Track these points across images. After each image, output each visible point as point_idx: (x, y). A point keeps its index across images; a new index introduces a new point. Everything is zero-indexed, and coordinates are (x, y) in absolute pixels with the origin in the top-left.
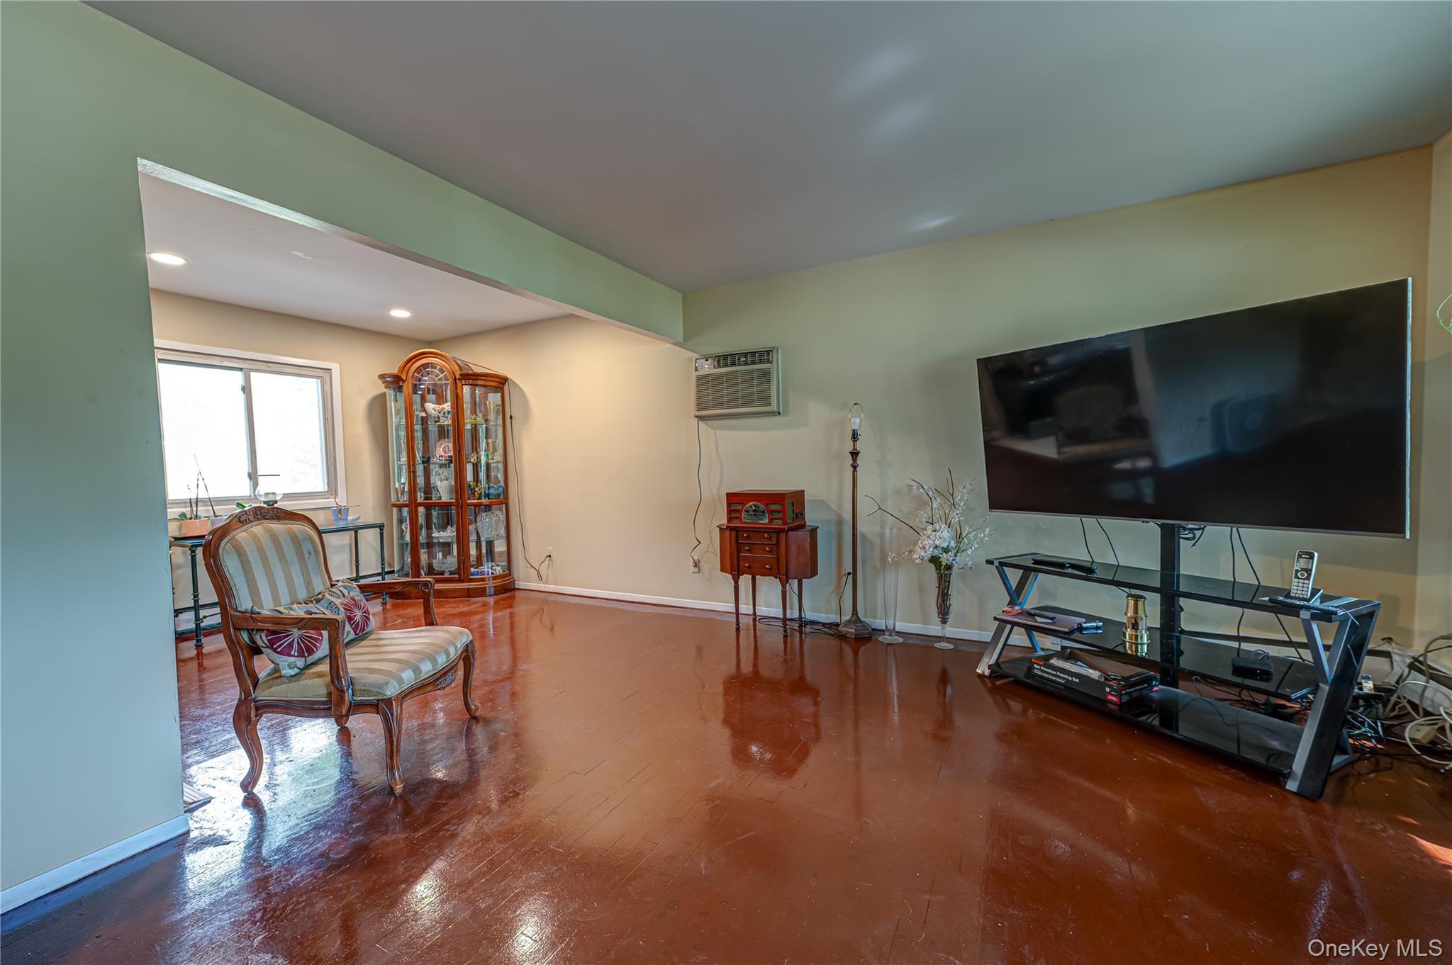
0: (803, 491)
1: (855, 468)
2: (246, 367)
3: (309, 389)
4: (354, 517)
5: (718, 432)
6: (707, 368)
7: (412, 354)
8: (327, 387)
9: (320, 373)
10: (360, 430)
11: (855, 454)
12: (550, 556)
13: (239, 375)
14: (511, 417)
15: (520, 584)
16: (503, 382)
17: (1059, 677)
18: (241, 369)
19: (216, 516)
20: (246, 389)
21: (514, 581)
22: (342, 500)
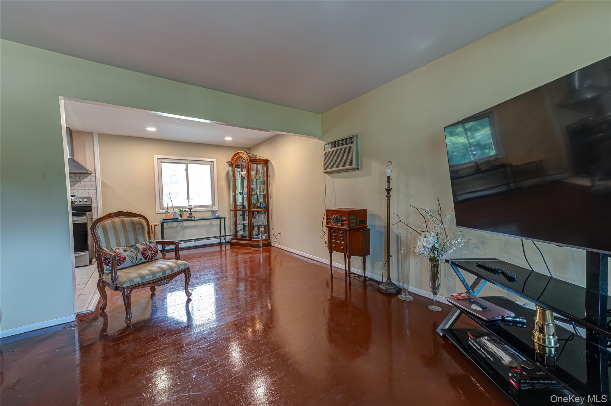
0: (366, 209)
1: (388, 198)
2: (186, 162)
3: (206, 168)
4: (218, 214)
5: (334, 179)
6: (329, 149)
7: (235, 153)
8: (212, 168)
9: (210, 163)
10: (223, 182)
11: (388, 190)
12: (280, 233)
13: (185, 165)
14: (269, 176)
15: (272, 244)
16: (266, 162)
17: (481, 351)
18: (185, 163)
19: (174, 213)
20: (187, 170)
21: (270, 242)
22: (216, 208)
